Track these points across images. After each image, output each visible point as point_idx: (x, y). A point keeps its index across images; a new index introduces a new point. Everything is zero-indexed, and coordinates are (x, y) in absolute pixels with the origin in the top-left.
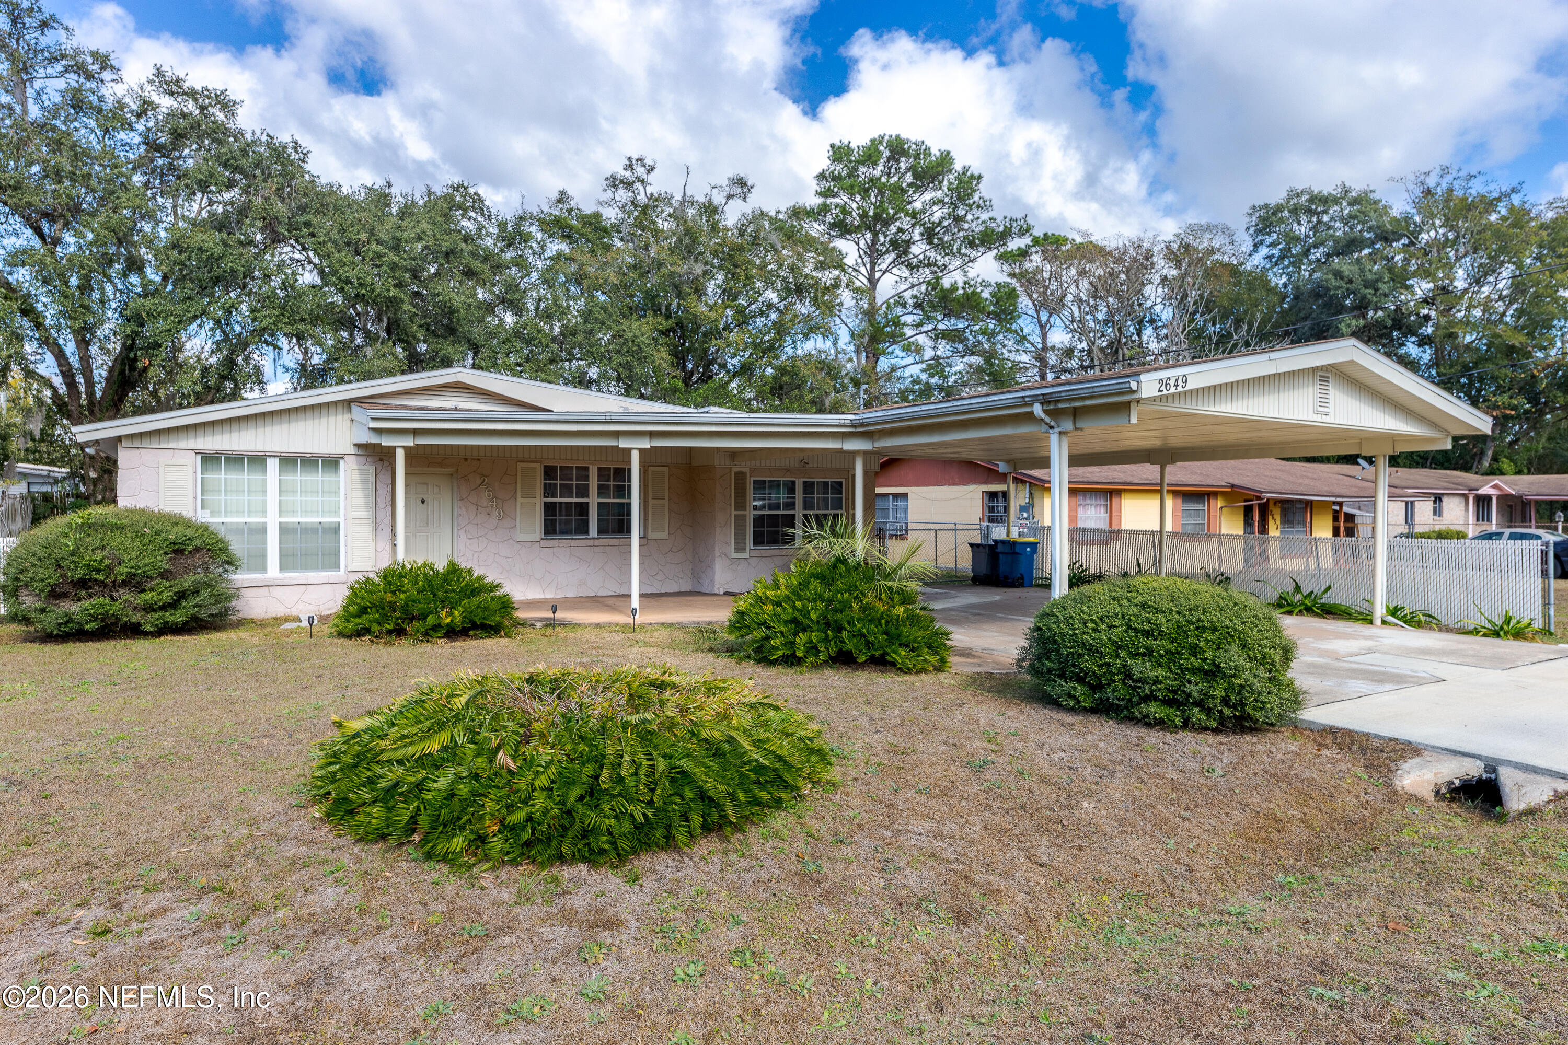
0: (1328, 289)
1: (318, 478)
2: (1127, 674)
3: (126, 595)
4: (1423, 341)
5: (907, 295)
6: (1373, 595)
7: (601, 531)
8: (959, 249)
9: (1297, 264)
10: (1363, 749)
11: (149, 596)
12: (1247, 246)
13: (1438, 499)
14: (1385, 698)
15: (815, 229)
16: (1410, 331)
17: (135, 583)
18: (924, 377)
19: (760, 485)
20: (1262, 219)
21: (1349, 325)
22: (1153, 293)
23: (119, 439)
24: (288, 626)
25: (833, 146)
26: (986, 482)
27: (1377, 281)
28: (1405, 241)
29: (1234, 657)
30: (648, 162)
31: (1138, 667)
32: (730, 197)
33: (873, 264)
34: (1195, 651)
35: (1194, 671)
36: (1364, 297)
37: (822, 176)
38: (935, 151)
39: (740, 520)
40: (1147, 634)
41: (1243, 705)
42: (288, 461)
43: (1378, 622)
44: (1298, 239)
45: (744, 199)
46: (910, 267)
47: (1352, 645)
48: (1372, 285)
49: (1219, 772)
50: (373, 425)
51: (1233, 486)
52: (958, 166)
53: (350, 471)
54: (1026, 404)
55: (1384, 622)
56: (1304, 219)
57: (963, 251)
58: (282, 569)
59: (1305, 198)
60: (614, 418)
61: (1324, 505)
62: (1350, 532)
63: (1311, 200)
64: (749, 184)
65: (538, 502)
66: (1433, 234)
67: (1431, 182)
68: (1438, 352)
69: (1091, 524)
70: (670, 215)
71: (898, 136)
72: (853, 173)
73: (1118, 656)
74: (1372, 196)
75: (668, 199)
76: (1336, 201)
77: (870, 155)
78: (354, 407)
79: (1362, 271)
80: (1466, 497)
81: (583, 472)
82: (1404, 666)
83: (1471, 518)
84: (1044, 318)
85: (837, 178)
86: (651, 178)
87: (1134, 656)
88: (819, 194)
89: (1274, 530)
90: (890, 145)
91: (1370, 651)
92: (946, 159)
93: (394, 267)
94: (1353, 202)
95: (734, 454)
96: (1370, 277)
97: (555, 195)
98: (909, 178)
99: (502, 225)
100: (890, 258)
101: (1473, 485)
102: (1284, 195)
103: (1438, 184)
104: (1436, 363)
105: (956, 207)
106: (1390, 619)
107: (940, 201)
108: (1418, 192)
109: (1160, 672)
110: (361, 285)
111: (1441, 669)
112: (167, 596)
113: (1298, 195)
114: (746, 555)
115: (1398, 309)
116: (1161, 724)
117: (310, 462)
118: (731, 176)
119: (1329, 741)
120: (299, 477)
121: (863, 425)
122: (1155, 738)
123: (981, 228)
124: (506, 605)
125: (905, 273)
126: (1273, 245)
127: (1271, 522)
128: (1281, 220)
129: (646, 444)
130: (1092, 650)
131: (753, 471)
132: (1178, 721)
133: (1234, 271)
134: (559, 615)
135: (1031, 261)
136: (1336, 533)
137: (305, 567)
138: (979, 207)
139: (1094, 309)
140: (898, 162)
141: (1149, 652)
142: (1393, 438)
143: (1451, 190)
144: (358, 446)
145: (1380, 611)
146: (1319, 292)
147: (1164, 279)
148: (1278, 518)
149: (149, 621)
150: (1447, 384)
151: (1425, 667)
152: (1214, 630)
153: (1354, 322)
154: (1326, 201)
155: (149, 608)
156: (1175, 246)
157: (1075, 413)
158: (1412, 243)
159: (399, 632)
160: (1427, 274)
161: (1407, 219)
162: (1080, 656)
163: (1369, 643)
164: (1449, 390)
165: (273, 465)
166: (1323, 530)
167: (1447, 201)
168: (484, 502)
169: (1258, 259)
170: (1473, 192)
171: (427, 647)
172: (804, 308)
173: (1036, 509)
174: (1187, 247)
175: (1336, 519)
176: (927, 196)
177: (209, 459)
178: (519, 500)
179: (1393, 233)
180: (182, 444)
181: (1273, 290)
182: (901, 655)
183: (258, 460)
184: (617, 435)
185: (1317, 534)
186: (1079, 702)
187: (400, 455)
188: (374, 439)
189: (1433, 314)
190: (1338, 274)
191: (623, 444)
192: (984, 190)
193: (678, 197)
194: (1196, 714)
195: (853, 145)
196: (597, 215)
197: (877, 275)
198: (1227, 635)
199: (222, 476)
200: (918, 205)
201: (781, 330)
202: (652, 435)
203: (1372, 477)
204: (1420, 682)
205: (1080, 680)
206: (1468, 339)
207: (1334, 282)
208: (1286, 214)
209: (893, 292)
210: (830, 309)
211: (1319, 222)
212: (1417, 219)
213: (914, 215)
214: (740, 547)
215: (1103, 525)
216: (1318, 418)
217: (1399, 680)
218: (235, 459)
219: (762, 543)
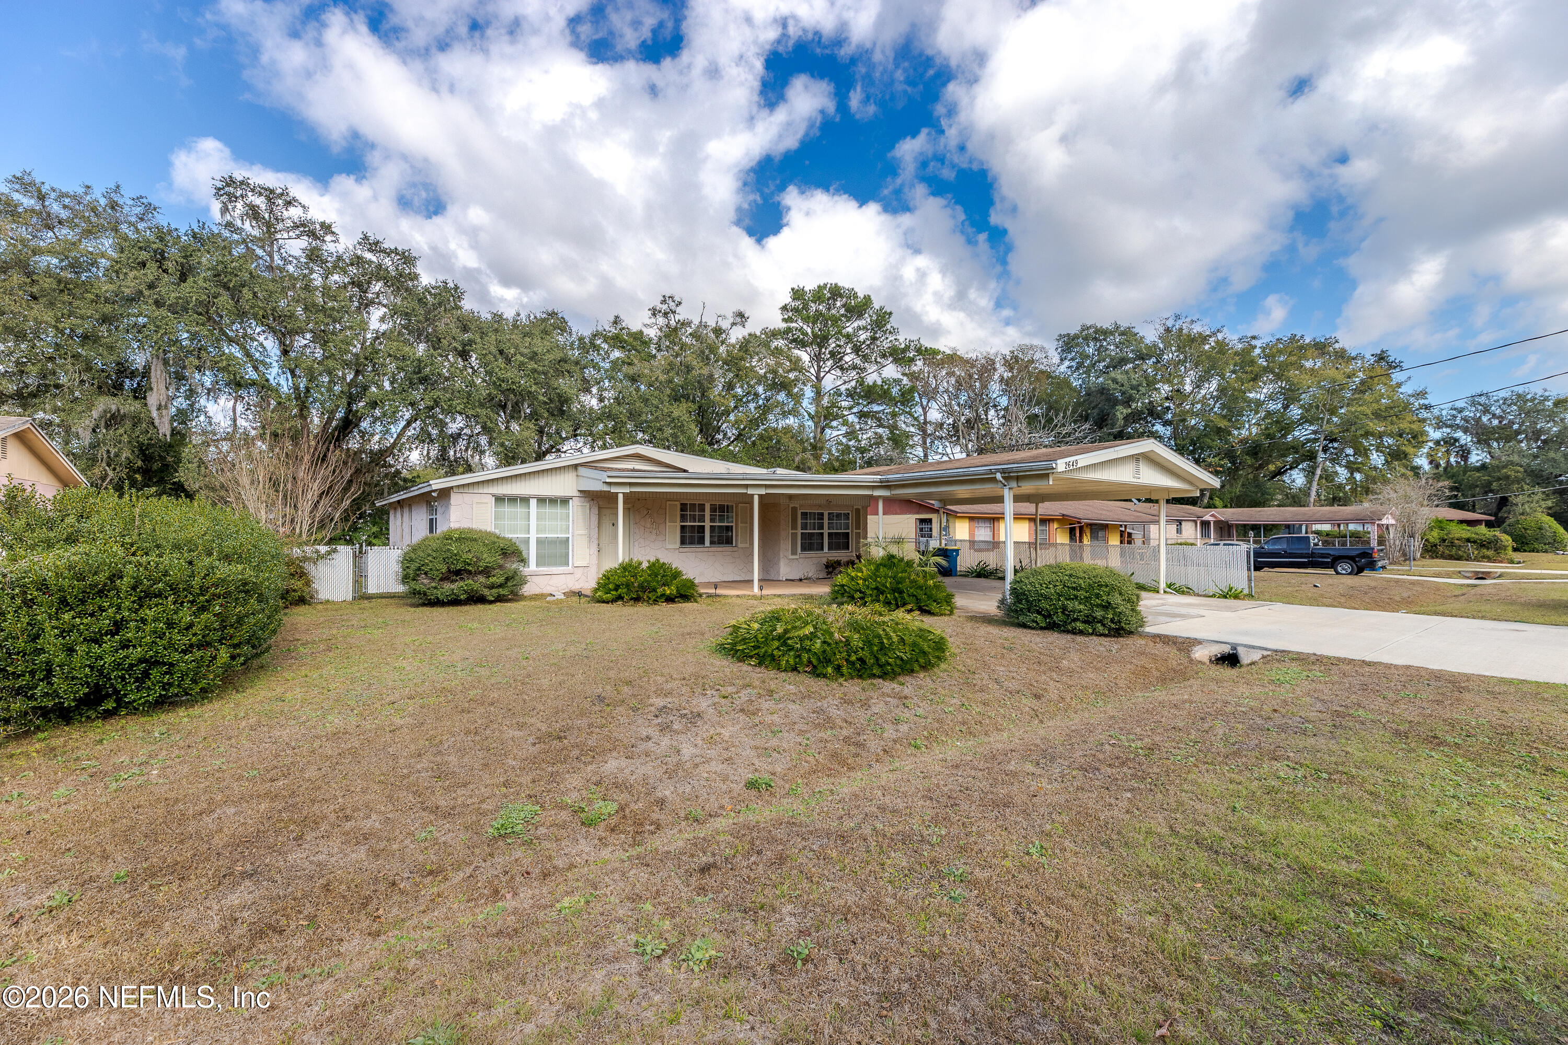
0: (1109, 390)
1: (559, 510)
2: (1064, 608)
3: (482, 579)
4: (1166, 423)
5: (843, 388)
6: (1159, 577)
7: (712, 543)
8: (876, 359)
9: (1088, 372)
10: (1175, 643)
11: (492, 580)
12: (1056, 360)
13: (1180, 522)
14: (1179, 623)
15: (780, 343)
16: (1158, 416)
17: (487, 572)
18: (844, 440)
19: (804, 515)
20: (1066, 344)
21: (1122, 413)
22: (995, 388)
23: (452, 488)
24: (549, 599)
25: (793, 289)
26: (918, 513)
27: (1139, 385)
28: (1154, 359)
29: (1116, 599)
30: (677, 299)
31: (1070, 605)
32: (734, 324)
33: (819, 367)
34: (1098, 596)
35: (1098, 606)
36: (1131, 396)
37: (784, 308)
38: (861, 295)
39: (794, 536)
40: (1074, 589)
41: (1120, 622)
42: (541, 500)
43: (1162, 592)
44: (1088, 356)
45: (744, 326)
46: (842, 369)
47: (1154, 602)
48: (1136, 388)
49: (1114, 651)
50: (608, 480)
51: (1063, 515)
52: (877, 306)
53: (576, 508)
54: (992, 473)
55: (1165, 592)
56: (1092, 344)
57: (879, 360)
58: (537, 565)
59: (1091, 331)
60: (748, 477)
61: (1116, 527)
62: (1129, 542)
63: (1096, 332)
64: (746, 316)
65: (678, 524)
66: (1171, 355)
67: (1169, 323)
68: (1175, 430)
69: (982, 538)
70: (690, 334)
71: (836, 284)
72: (806, 308)
73: (1059, 600)
74: (1134, 330)
75: (689, 324)
76: (1112, 333)
77: (818, 295)
78: (580, 468)
79: (1129, 379)
80: (1195, 522)
81: (702, 508)
82: (1183, 611)
83: (1199, 536)
84: (925, 404)
85: (796, 310)
86: (678, 310)
87: (1068, 600)
88: (784, 320)
89: (1086, 540)
90: (831, 291)
91: (1163, 605)
92: (868, 300)
93: (534, 371)
94: (1122, 334)
95: (791, 497)
96: (1134, 383)
97: (612, 319)
98: (842, 311)
99: (581, 339)
100: (829, 363)
101: (1199, 515)
102: (1079, 328)
103: (1174, 326)
104: (1175, 435)
105: (876, 333)
106: (1168, 590)
107: (865, 328)
108: (1162, 330)
109: (1082, 607)
110: (513, 383)
111: (1202, 612)
112: (502, 580)
113: (1088, 329)
114: (797, 557)
115: (1151, 402)
116: (1081, 633)
117: (553, 501)
118: (735, 310)
119: (1158, 640)
120: (548, 510)
121: (888, 481)
122: (1079, 639)
123: (889, 345)
124: (691, 584)
125: (839, 373)
126: (1072, 359)
127: (1085, 537)
128: (1077, 345)
129: (763, 492)
130: (1046, 598)
131: (801, 506)
132: (1090, 631)
133: (1048, 375)
134: (719, 591)
135: (916, 365)
136: (1121, 542)
137: (549, 565)
138: (890, 332)
139: (957, 397)
140: (835, 300)
141: (1076, 597)
142: (1168, 490)
143: (1181, 329)
144: (580, 491)
145: (1163, 585)
146: (1102, 390)
147: (1002, 379)
148: (1089, 534)
149: (489, 594)
150: (1180, 450)
151: (1193, 611)
152: (1107, 586)
153: (1125, 411)
154: (1106, 333)
155: (492, 587)
156: (1008, 358)
157: (1018, 479)
158: (1158, 362)
159: (637, 600)
160: (1169, 382)
161: (1155, 346)
162: (1040, 600)
163: (1161, 601)
164: (1182, 454)
165: (533, 502)
166: (1114, 540)
167: (1179, 336)
168: (648, 525)
169: (1063, 368)
170: (1195, 331)
171: (656, 607)
172: (782, 397)
173: (951, 530)
174: (1016, 358)
175: (1121, 536)
176: (855, 325)
177: (499, 499)
178: (668, 524)
179: (1147, 355)
180: (486, 491)
181: (1074, 390)
182: (934, 607)
183: (525, 500)
184: (747, 486)
185: (1111, 543)
186: (1038, 624)
187: (621, 497)
188: (606, 488)
189: (1172, 406)
190: (1115, 381)
191: (750, 491)
192: (893, 322)
193: (696, 321)
194: (1099, 627)
195: (806, 289)
196: (641, 332)
197: (822, 374)
198: (1112, 589)
199: (507, 509)
200: (850, 330)
201: (765, 410)
202: (766, 486)
203: (1155, 513)
204: (1193, 617)
205: (1039, 613)
206: (1193, 422)
207: (1113, 386)
208: (1080, 340)
209: (833, 386)
210: (798, 398)
211: (1101, 346)
212: (1161, 346)
213: (848, 336)
214: (794, 552)
215: (989, 538)
216: (1135, 480)
217: (1183, 616)
218: (513, 499)
219: (810, 549)
